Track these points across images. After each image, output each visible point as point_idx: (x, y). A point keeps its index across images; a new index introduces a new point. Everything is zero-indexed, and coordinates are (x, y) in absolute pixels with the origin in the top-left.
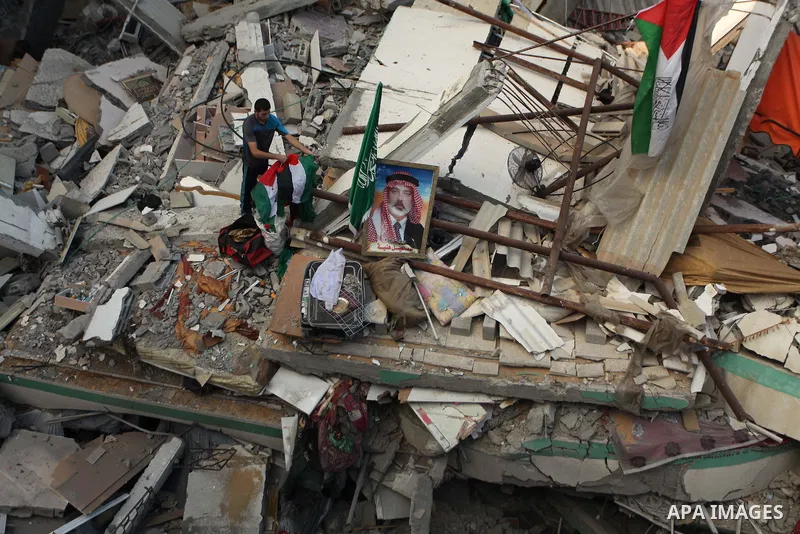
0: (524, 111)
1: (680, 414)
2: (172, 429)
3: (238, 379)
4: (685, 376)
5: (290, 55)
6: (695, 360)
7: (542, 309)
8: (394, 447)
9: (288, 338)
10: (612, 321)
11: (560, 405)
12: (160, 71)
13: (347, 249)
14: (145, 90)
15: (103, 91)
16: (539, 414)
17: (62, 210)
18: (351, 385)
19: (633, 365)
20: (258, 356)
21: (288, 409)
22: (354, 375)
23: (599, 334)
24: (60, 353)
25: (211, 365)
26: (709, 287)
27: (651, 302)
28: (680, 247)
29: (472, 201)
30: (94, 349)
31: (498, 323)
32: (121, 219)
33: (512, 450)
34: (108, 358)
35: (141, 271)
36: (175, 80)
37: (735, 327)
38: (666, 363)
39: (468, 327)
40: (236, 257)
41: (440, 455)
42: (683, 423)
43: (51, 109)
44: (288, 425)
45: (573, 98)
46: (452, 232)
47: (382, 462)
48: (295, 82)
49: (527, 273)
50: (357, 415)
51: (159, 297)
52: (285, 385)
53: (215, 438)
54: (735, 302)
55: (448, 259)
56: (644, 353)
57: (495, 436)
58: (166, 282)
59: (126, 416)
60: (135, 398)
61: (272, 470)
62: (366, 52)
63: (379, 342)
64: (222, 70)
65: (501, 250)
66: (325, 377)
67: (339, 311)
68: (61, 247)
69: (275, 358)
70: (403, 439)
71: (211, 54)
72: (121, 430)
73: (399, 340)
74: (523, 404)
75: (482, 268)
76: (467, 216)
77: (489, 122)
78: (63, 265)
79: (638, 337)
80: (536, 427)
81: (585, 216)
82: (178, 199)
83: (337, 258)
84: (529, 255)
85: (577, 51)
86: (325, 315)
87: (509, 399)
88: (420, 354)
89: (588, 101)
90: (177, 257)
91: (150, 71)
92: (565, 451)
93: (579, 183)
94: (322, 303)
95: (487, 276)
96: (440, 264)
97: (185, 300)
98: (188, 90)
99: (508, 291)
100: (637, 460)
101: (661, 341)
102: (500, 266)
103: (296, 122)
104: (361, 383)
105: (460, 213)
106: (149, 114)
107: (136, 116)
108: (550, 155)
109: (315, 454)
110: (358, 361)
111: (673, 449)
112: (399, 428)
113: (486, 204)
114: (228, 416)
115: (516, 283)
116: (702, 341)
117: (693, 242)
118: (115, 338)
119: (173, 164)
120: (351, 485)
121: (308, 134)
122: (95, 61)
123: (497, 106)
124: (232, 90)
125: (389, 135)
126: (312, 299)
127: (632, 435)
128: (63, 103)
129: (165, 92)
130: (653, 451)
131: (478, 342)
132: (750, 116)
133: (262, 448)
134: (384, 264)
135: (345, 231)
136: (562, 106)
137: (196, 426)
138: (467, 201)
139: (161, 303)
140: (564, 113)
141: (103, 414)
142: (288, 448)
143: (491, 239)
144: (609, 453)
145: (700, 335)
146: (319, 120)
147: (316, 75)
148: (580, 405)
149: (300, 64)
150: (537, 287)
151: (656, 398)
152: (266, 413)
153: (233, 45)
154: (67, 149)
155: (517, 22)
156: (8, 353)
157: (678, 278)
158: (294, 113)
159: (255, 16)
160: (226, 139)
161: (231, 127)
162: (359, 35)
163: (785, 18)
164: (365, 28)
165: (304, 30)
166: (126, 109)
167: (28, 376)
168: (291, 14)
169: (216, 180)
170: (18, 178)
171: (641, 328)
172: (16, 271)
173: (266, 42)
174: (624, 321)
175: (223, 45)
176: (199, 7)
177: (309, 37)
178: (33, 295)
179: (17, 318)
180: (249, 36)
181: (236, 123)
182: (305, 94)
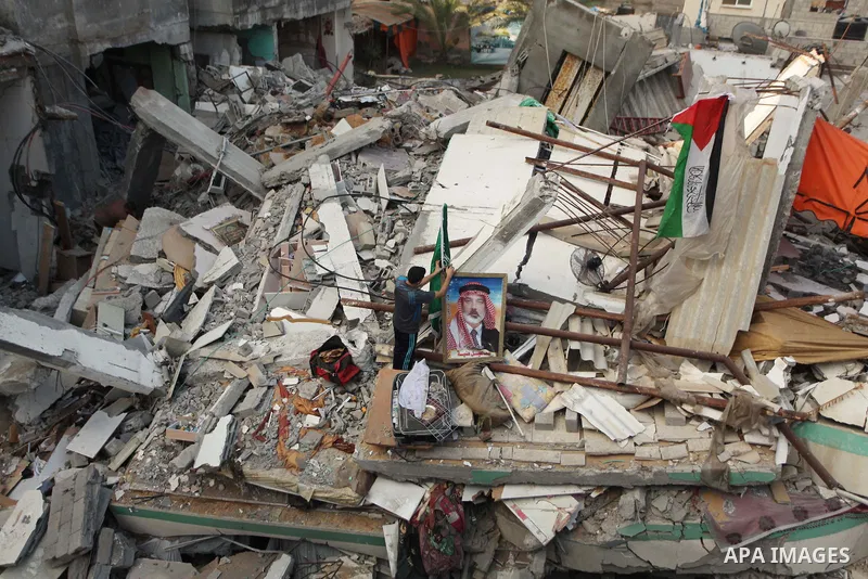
0: (581, 215)
1: (768, 487)
2: (281, 546)
3: (337, 493)
4: (768, 449)
5: (360, 189)
6: (776, 432)
7: (620, 397)
8: (493, 545)
9: (382, 448)
10: (688, 402)
11: (650, 489)
12: (245, 216)
13: (430, 359)
14: (233, 234)
15: (196, 240)
16: (631, 499)
17: (167, 350)
18: (447, 487)
19: (715, 442)
20: (355, 468)
21: (388, 517)
22: (447, 477)
23: (679, 416)
24: (174, 482)
25: (313, 481)
26: (778, 360)
27: (724, 380)
28: (745, 325)
29: (541, 303)
30: (204, 476)
31: (579, 415)
32: (220, 352)
33: (608, 538)
34: (217, 483)
35: (241, 399)
36: (259, 223)
37: (810, 397)
38: (748, 438)
39: (551, 421)
40: (329, 378)
41: (539, 549)
42: (773, 496)
43: (153, 260)
44: (390, 533)
45: (623, 198)
46: (527, 333)
47: (483, 562)
48: (366, 212)
49: (601, 364)
50: (454, 516)
51: (259, 421)
52: (384, 494)
53: (322, 552)
54: (805, 373)
55: (525, 359)
56: (725, 430)
57: (589, 525)
58: (265, 407)
60: (245, 520)
62: (428, 178)
63: (470, 444)
64: (300, 209)
65: (574, 345)
66: (420, 482)
67: (427, 418)
68: (168, 383)
69: (371, 469)
70: (501, 537)
71: (289, 195)
72: (234, 551)
73: (487, 440)
74: (613, 491)
75: (558, 364)
76: (538, 317)
77: (548, 229)
78: (170, 401)
79: (716, 415)
80: (628, 512)
81: (649, 307)
82: (270, 329)
83: (421, 369)
84: (601, 348)
85: (623, 155)
86: (415, 423)
87: (599, 488)
88: (508, 452)
89: (639, 199)
90: (273, 383)
91: (235, 217)
92: (660, 534)
93: (640, 275)
94: (411, 412)
95: (564, 371)
96: (519, 365)
97: (285, 422)
98: (271, 229)
99: (585, 383)
100: (733, 537)
101: (738, 418)
102: (575, 360)
103: (371, 248)
104: (455, 485)
105: (531, 315)
106: (237, 255)
107: (227, 258)
108: (609, 253)
109: (418, 558)
110: (451, 464)
111: (767, 523)
112: (496, 526)
113: (555, 303)
114: (332, 528)
115: (592, 375)
116: (779, 413)
117: (756, 319)
118: (223, 464)
119: (263, 297)
121: (382, 258)
122: (188, 214)
123: (554, 213)
124: (311, 225)
125: (458, 249)
126: (402, 409)
127: (724, 513)
128: (162, 254)
129: (251, 234)
130: (747, 527)
131: (561, 435)
132: (792, 197)
133: (367, 557)
134: (465, 370)
135: (426, 342)
136: (614, 206)
137: (304, 541)
138: (537, 303)
139: (262, 427)
140: (618, 214)
141: (216, 538)
142: (392, 555)
143: (564, 336)
144: (704, 533)
145: (776, 408)
146: (391, 243)
147: (384, 203)
148: (669, 487)
149: (369, 196)
150: (613, 377)
151: (743, 473)
152: (368, 522)
153: (308, 185)
154: (168, 295)
155: (563, 136)
156: (127, 486)
157: (747, 355)
158: (368, 239)
159: (325, 158)
160: (310, 270)
161: (312, 258)
162: (420, 164)
163: (809, 107)
164: (425, 157)
165: (370, 165)
166: (217, 253)
167: (147, 506)
168: (357, 152)
169: (302, 308)
170: (127, 325)
171: (718, 407)
172: (130, 410)
173: (337, 179)
174: (700, 401)
175: (299, 186)
176: (275, 156)
177: (376, 171)
178: (146, 431)
179: (134, 453)
180: (322, 177)
181: (317, 255)
182: (377, 222)
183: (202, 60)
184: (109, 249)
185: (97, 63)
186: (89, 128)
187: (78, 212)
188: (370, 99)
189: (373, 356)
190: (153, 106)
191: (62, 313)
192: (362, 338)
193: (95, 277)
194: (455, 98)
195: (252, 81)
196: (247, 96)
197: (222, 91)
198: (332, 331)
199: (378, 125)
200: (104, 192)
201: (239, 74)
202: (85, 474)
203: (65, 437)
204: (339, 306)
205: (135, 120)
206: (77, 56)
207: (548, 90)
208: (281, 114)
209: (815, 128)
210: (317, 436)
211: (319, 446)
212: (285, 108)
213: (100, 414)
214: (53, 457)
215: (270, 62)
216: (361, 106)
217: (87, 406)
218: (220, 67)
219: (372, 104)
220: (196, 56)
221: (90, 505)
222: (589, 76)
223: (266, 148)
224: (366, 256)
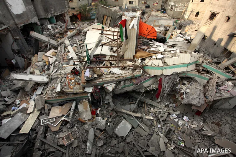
0: (108, 42)
1: (140, 76)
2: (74, 100)
3: (80, 91)
4: (139, 71)
5: (74, 43)
6: (140, 69)
7: (118, 68)
8: (105, 93)
9: (84, 83)
10: (128, 67)
11: (125, 80)
12: (56, 51)
13: (89, 68)
14: (55, 54)
15: (48, 56)
16: (122, 83)
17: (48, 75)
18: (96, 87)
19: (132, 72)
20: (81, 87)
21: (88, 93)
22: (96, 85)
23: (127, 69)
24: (54, 95)
25: (75, 90)
26: (139, 58)
27: (133, 63)
29: (105, 56)
30: (58, 93)
31: (113, 72)
32: (56, 74)
33: (120, 88)
34: (61, 94)
35: (61, 80)
36: (58, 51)
37: (144, 63)
39: (109, 73)
40: (74, 74)
41: (111, 92)
42: (141, 78)
43: (42, 61)
44: (89, 95)
45: (115, 38)
46: (104, 61)
47: (104, 96)
48: (76, 47)
49: (115, 64)
50: (98, 90)
51: (65, 83)
52: (86, 90)
53: (80, 100)
54: (143, 60)
55: (104, 65)
56: (134, 70)
57: (117, 87)
58: (65, 81)
59: (66, 101)
60: (67, 98)
61: (89, 102)
62: (85, 39)
63: (98, 80)
64: (65, 48)
65: (110, 62)
66: (92, 87)
68: (49, 80)
69: (84, 86)
70: (106, 92)
71: (62, 46)
72: (67, 103)
73: (100, 78)
74: (120, 82)
75: (109, 65)
76: (105, 58)
77: (105, 44)
78: (50, 83)
79: (132, 68)
81: (121, 54)
82: (64, 68)
83: (88, 70)
84: (115, 61)
86: (89, 78)
87: (118, 82)
89: (118, 37)
90: (66, 77)
91: (54, 51)
92: (127, 86)
93: (119, 49)
94: (87, 76)
95: (110, 66)
96: (103, 66)
97: (69, 82)
98: (61, 52)
99: (113, 67)
100: (137, 84)
101: (135, 68)
102: (111, 64)
103: (77, 52)
104: (97, 86)
105: (104, 58)
106: (56, 57)
107: (54, 58)
108: (114, 47)
109: (94, 98)
110: (95, 83)
111: (141, 81)
112: (105, 90)
113: (107, 56)
114: (80, 96)
115: (114, 66)
117: (136, 53)
118: (61, 91)
119: (62, 64)
120: (100, 100)
121: (80, 53)
122: (46, 52)
123: (104, 41)
124: (67, 50)
125: (90, 51)
126: (86, 76)
127: (135, 81)
128: (43, 60)
129: (57, 54)
130: (138, 83)
131: (111, 75)
132: (138, 34)
133: (87, 99)
134: (95, 68)
135: (88, 66)
137: (77, 99)
138: (104, 56)
139: (66, 84)
140: (114, 40)
141: (63, 101)
142: (90, 98)
143: (109, 61)
144: (133, 85)
145: (140, 65)
146: (81, 51)
147: (78, 45)
148: (127, 79)
149: (76, 44)
150: (117, 65)
151: (137, 75)
152: (85, 94)
153: (65, 44)
154: (46, 66)
155: (105, 29)
156: (47, 97)
157: (135, 58)
158: (77, 51)
159: (67, 39)
160: (68, 58)
161: (68, 56)
162: (83, 37)
163: (138, 19)
164: (84, 36)
165: (75, 39)
166: (52, 58)
167: (51, 99)
168: (72, 37)
169: (68, 64)
170: (40, 72)
171: (132, 67)
172: (44, 86)
173: (70, 42)
174: (130, 66)
175: (64, 44)
176: (59, 40)
177: (76, 39)
178: (48, 88)
179: (47, 92)
180: (67, 42)
181: (69, 55)
182: (78, 48)
183: (42, 25)
184: (34, 60)
185: (22, 28)
186: (24, 40)
187: (27, 55)
188: (73, 27)
189: (81, 69)
190: (34, 34)
191: (28, 73)
192: (78, 66)
193: (33, 66)
194: (87, 25)
195: (52, 27)
196: (52, 30)
197: (47, 30)
198: (74, 67)
199: (75, 31)
200: (31, 51)
201: (49, 26)
202: (39, 97)
203: (35, 92)
204: (74, 63)
205: (32, 37)
206: (18, 27)
207: (103, 22)
208: (58, 32)
209: (140, 23)
210: (75, 83)
211: (75, 84)
212: (59, 31)
213: (39, 87)
214: (34, 95)
215: (55, 23)
216: (71, 29)
217: (37, 86)
218: (46, 26)
219: (74, 28)
220: (41, 24)
221: (42, 101)
222: (109, 18)
223: (57, 39)
224: (77, 54)
